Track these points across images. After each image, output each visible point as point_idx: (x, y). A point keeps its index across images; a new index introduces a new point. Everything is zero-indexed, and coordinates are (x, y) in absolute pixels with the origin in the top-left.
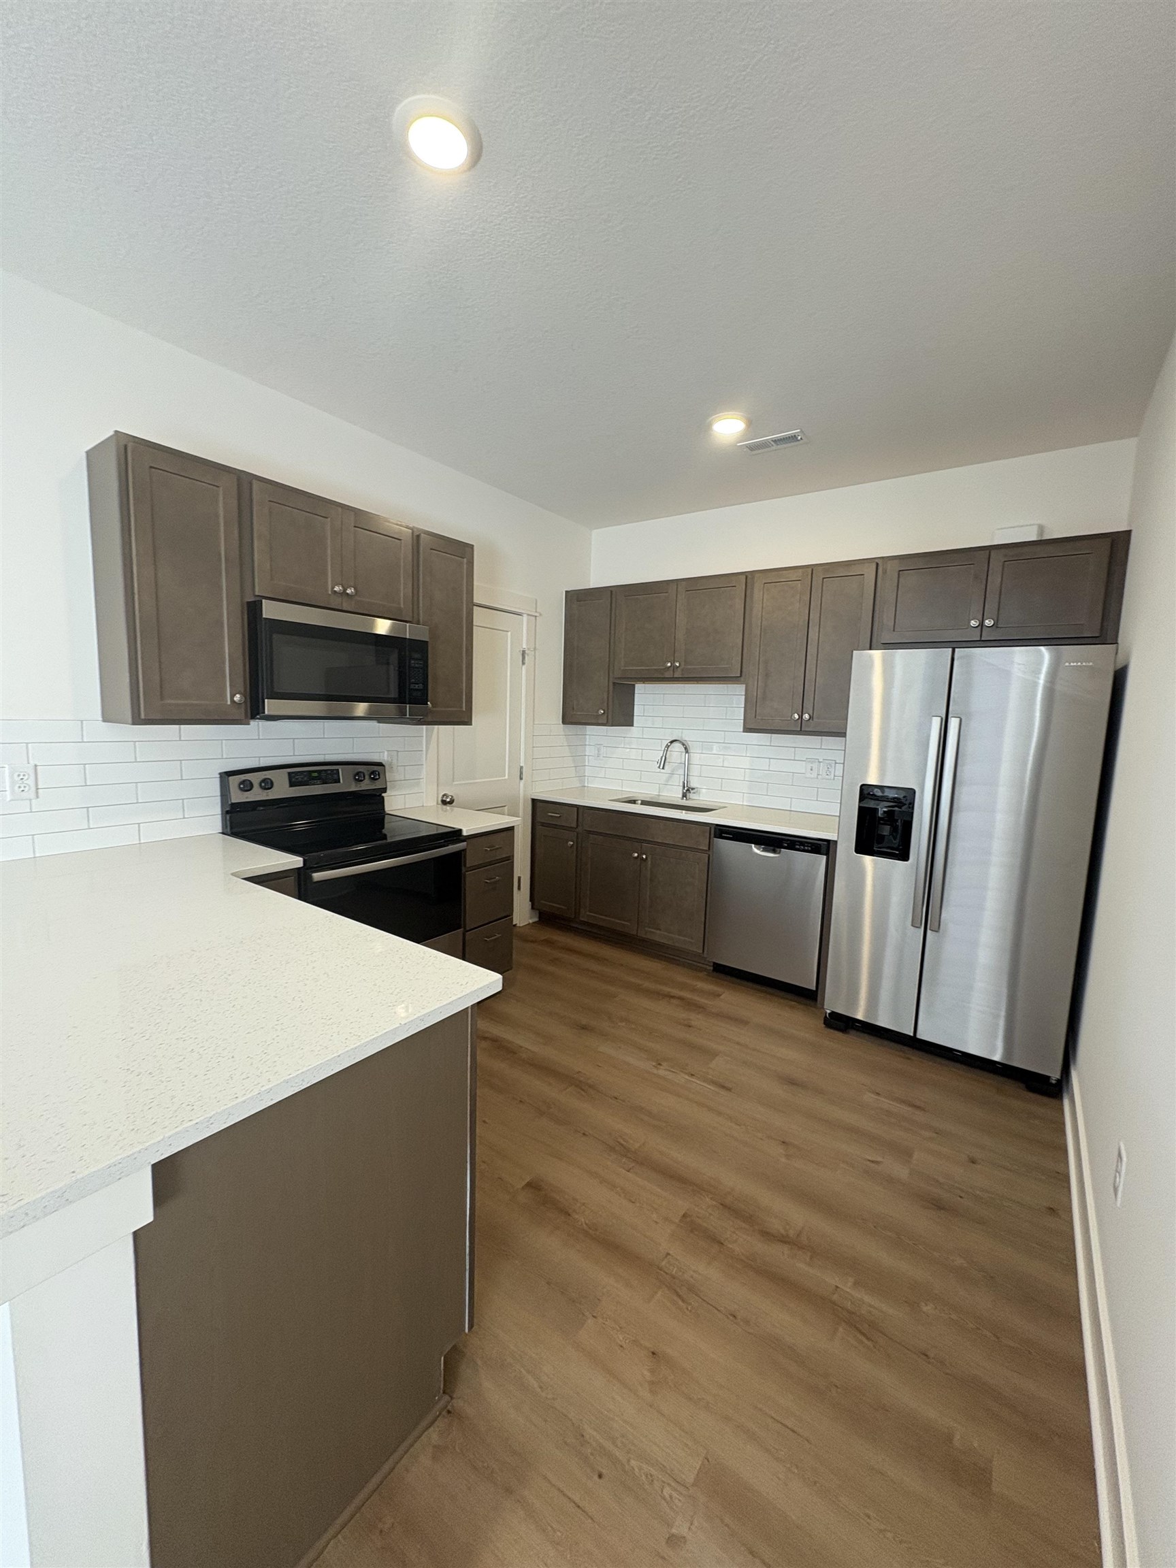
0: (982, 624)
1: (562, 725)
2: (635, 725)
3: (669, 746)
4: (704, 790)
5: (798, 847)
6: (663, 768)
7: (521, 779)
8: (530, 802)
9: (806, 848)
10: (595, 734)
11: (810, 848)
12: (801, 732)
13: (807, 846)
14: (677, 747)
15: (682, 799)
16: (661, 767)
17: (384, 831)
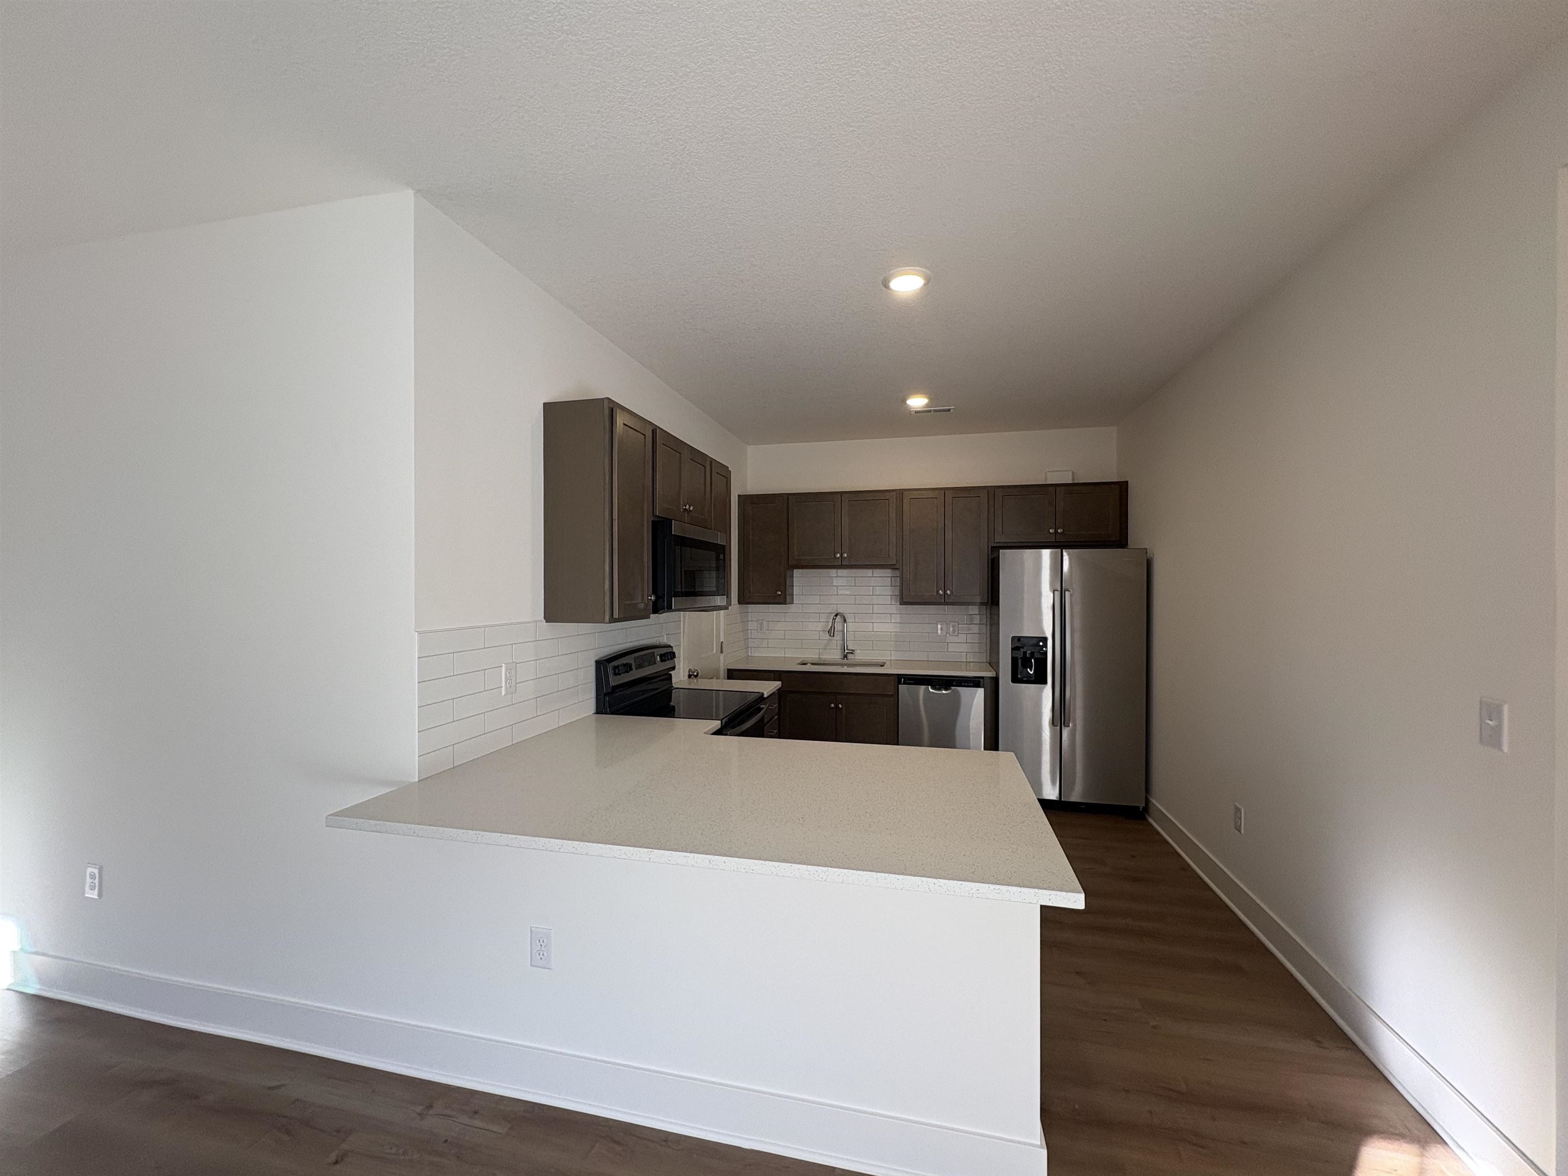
0: (1056, 532)
1: (738, 605)
2: (794, 603)
3: (835, 619)
4: (858, 651)
5: (963, 684)
6: (833, 636)
7: (722, 652)
8: (726, 671)
9: (969, 684)
10: (757, 611)
11: (972, 684)
12: (945, 603)
13: (970, 683)
14: (838, 619)
15: (844, 659)
16: (832, 635)
17: (672, 704)
